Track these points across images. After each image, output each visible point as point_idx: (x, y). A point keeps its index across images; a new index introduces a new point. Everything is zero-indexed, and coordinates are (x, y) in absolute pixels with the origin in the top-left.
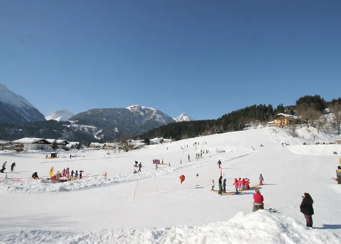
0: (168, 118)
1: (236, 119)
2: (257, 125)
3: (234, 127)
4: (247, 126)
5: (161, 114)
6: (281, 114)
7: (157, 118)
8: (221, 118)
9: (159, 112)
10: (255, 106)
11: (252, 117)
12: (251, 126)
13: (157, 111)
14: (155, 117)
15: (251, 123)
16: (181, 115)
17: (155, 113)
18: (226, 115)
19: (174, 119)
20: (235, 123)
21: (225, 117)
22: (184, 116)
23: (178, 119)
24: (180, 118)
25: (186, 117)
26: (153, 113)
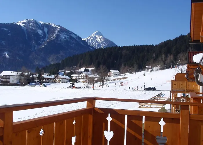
5: (67, 32)
7: (61, 38)
9: (63, 30)
14: (58, 37)
16: (93, 35)
22: (97, 36)
23: (90, 39)
24: (92, 38)
25: (101, 37)
26: (56, 32)
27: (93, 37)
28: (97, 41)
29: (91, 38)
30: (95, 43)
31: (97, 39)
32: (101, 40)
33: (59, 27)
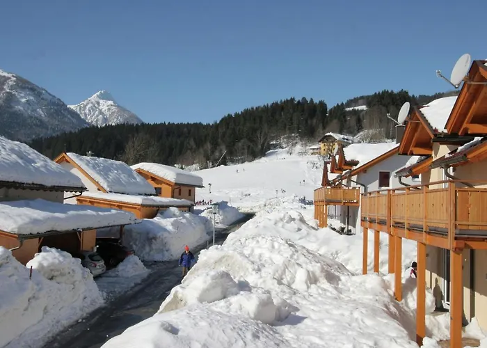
0: (54, 104)
1: (254, 130)
2: (294, 145)
3: (249, 147)
4: (275, 146)
5: (33, 89)
6: (331, 134)
7: (18, 103)
8: (218, 122)
9: (23, 84)
10: (292, 100)
11: (285, 128)
12: (282, 148)
13: (19, 79)
14: (10, 98)
15: (283, 141)
16: (94, 98)
17: (12, 88)
18: (230, 116)
19: (72, 107)
20: (251, 140)
21: (227, 120)
22: (101, 101)
23: (85, 107)
24: (90, 105)
25: (111, 102)
26: (5, 87)
27: (92, 103)
28: (100, 110)
29: (88, 103)
30: (97, 116)
31: (100, 107)
32: (109, 109)
33: (13, 76)
